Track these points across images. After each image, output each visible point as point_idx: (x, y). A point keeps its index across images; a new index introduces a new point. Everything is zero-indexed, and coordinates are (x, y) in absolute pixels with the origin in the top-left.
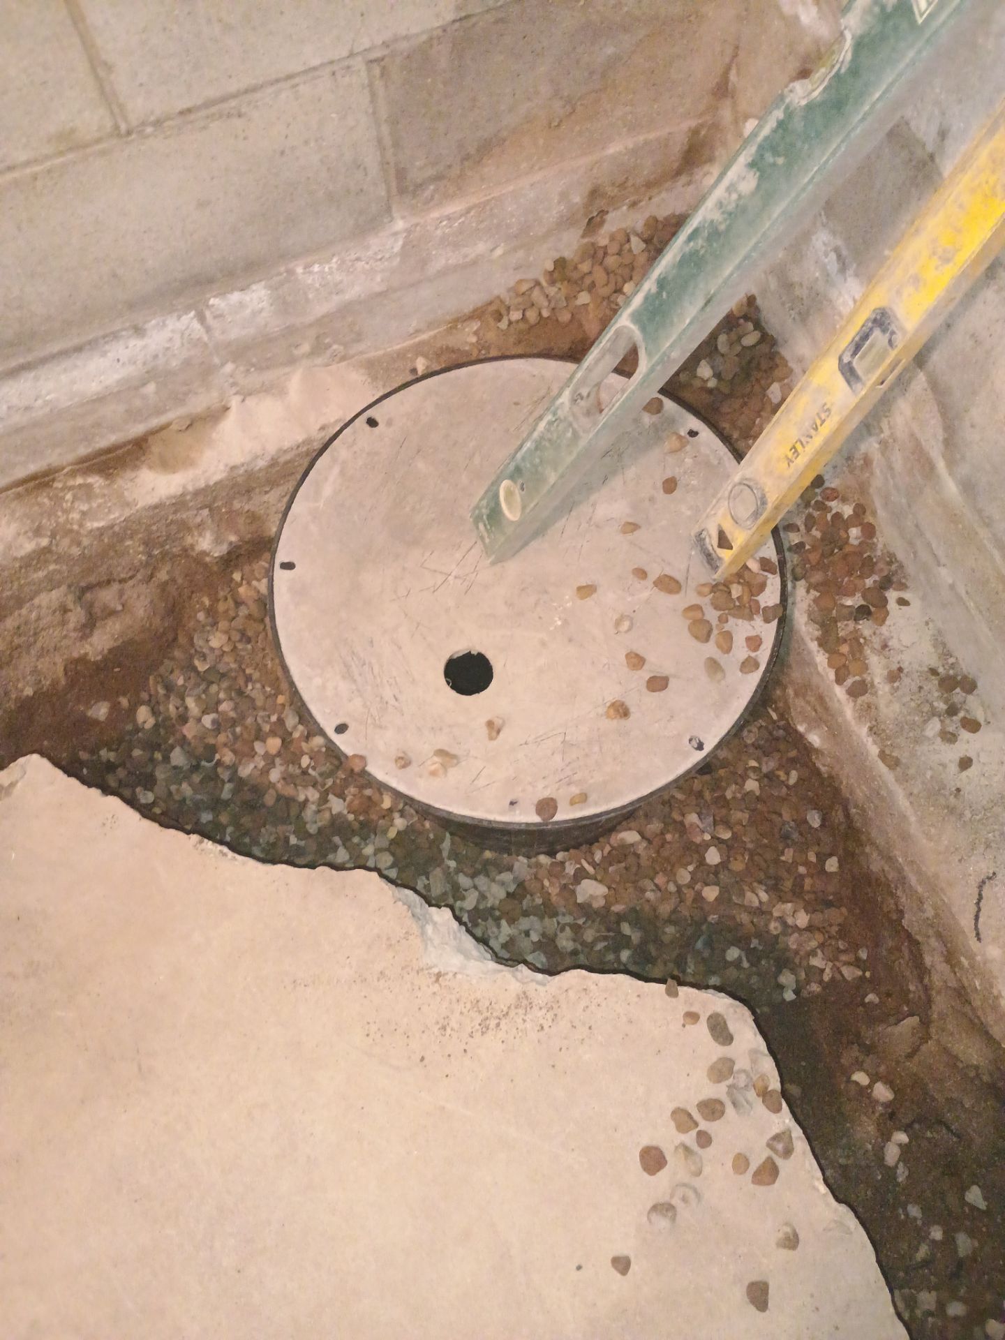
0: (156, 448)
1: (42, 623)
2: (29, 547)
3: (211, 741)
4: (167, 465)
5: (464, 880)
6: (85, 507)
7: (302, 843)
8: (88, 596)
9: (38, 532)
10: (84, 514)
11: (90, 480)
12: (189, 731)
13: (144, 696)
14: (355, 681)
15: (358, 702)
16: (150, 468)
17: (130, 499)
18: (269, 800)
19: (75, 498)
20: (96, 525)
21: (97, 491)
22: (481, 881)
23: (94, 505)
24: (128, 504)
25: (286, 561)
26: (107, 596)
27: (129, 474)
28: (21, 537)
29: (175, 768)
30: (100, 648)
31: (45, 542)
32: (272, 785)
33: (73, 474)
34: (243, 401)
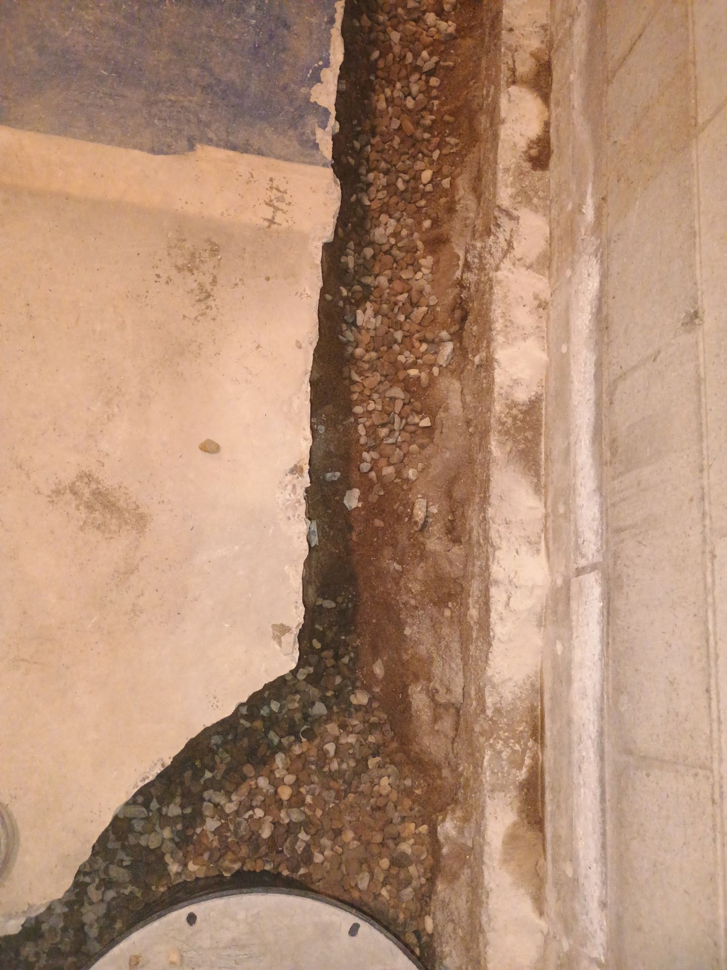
0: (530, 835)
1: (447, 666)
2: (489, 701)
3: (317, 741)
4: (512, 839)
5: (111, 894)
6: (504, 755)
7: (202, 781)
8: (452, 711)
9: (498, 711)
10: (500, 752)
11: (524, 770)
12: (332, 728)
13: (375, 705)
14: (226, 948)
15: (206, 943)
16: (515, 824)
17: (495, 795)
18: (248, 769)
19: (514, 752)
20: (487, 758)
21: (514, 771)
22: (102, 909)
23: (504, 763)
24: (492, 791)
25: (360, 930)
26: (446, 724)
27: (517, 804)
28: (499, 699)
29: (313, 703)
30: (414, 696)
31: (489, 713)
33: (535, 758)
34: (542, 932)
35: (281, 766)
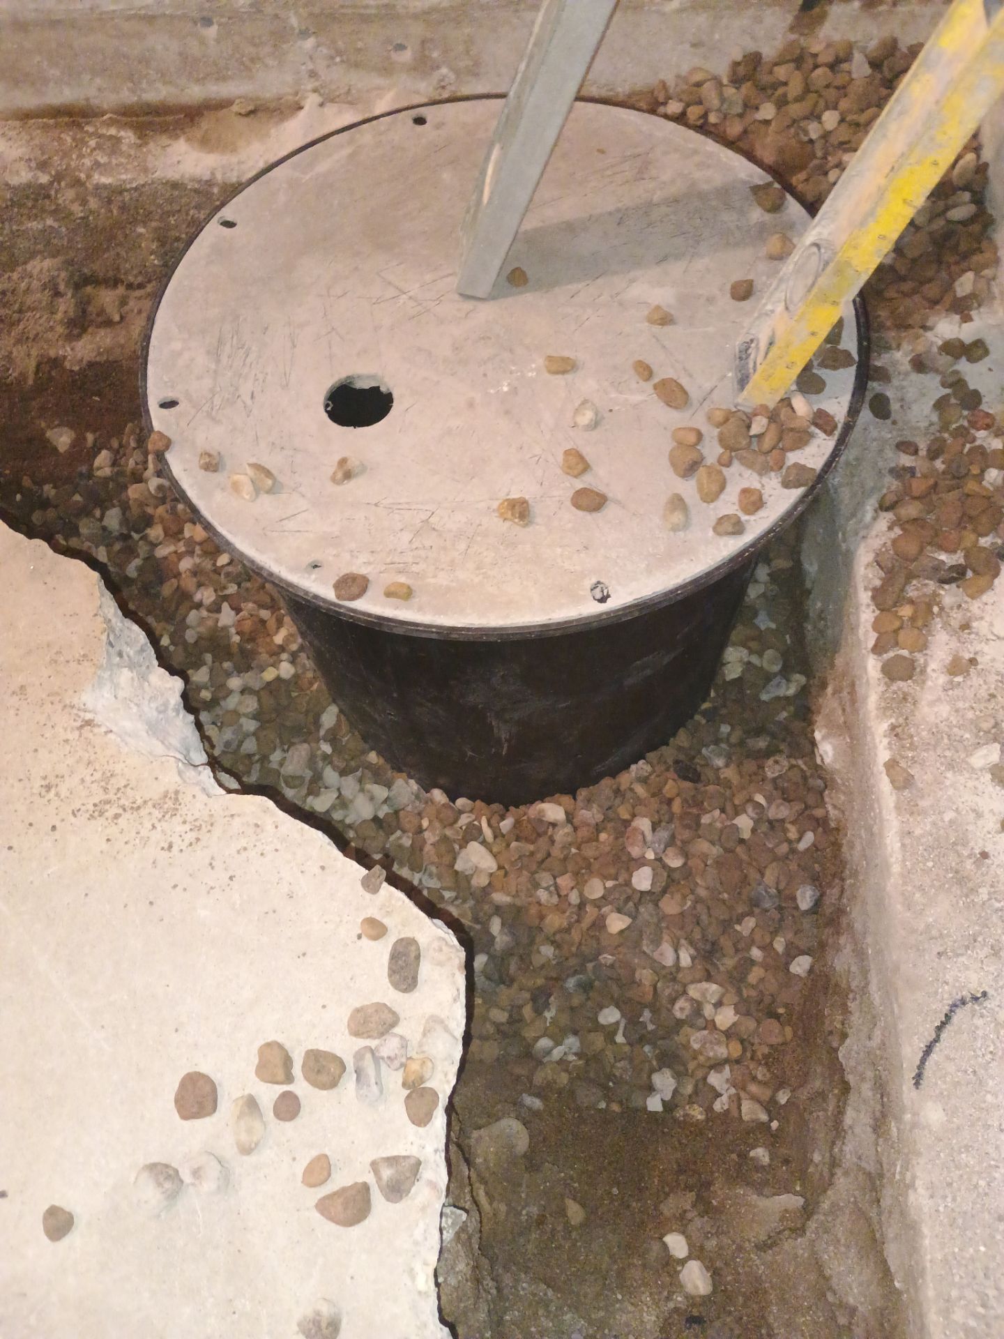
0: (205, 124)
1: (29, 300)
2: (23, 176)
3: (150, 510)
4: (205, 143)
6: (103, 159)
8: (89, 289)
9: (43, 166)
10: (97, 164)
11: (122, 133)
12: (134, 492)
13: (115, 444)
16: (188, 140)
17: (150, 165)
18: (167, 590)
19: (99, 147)
20: (105, 180)
21: (124, 148)
23: (114, 161)
24: (146, 170)
26: (107, 298)
27: (164, 140)
29: (104, 529)
30: (79, 356)
31: (44, 179)
32: (178, 575)
33: (112, 122)
34: (322, 105)
35: (172, 548)
